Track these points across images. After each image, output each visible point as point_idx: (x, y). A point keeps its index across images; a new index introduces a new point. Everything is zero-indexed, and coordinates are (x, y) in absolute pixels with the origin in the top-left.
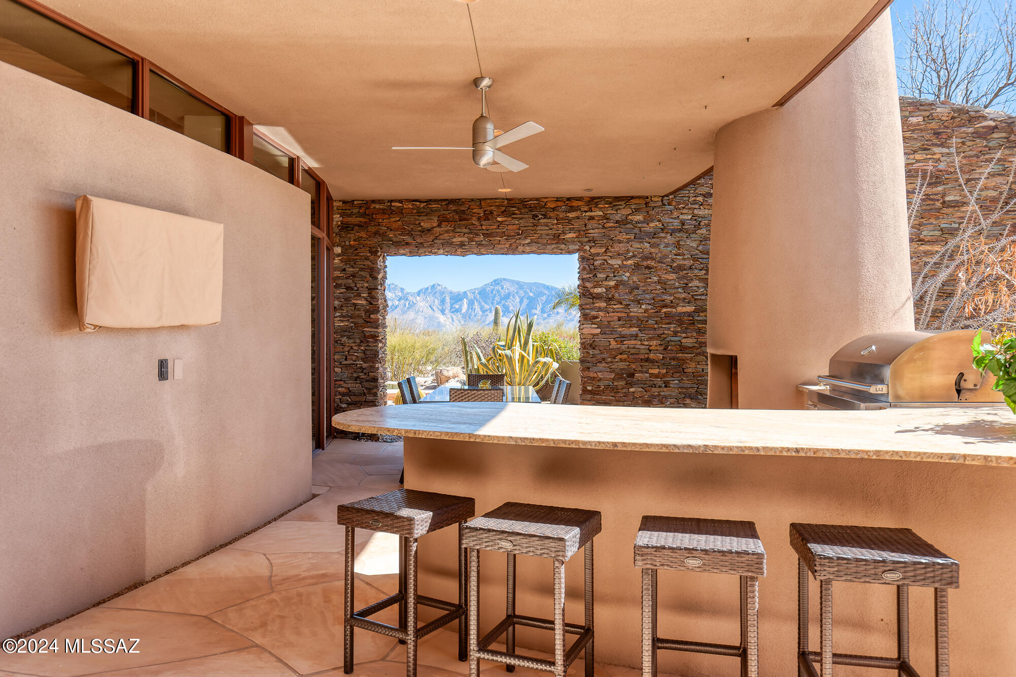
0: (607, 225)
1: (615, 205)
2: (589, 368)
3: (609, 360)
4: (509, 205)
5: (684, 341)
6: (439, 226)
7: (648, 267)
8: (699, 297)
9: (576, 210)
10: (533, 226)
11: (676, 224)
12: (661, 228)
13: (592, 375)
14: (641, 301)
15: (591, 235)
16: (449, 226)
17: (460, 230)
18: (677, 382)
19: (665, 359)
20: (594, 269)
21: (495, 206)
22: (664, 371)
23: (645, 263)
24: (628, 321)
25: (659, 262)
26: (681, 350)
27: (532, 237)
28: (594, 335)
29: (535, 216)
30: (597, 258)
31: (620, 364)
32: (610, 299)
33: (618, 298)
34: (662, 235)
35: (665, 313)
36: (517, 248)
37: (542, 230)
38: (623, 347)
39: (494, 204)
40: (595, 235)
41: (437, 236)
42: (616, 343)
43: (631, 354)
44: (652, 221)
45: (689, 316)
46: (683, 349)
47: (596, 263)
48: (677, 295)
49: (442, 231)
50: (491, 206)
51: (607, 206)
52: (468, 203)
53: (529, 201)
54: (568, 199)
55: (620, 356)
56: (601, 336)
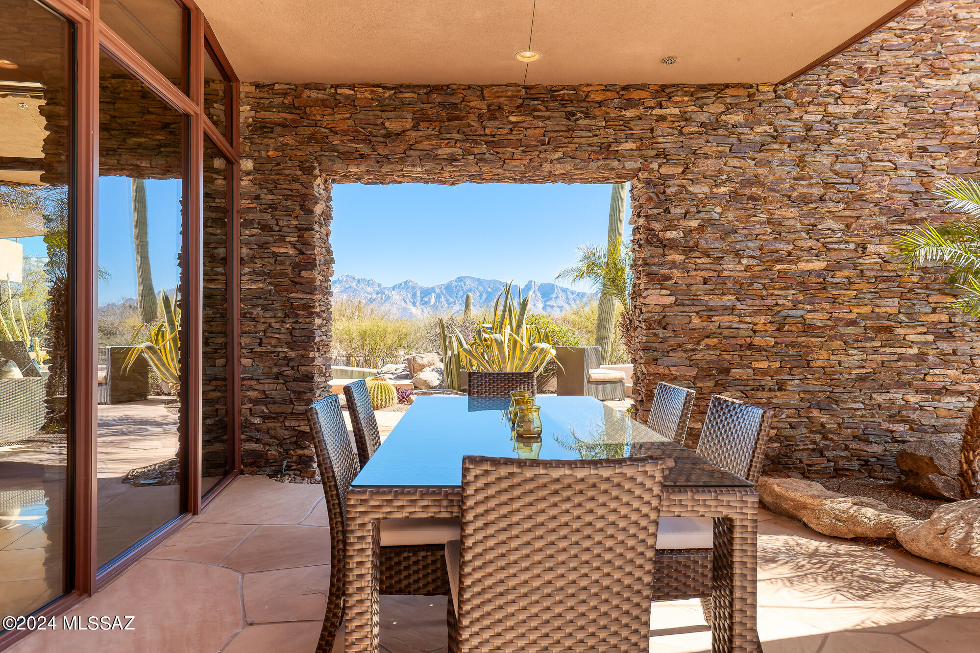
0: (686, 130)
1: (698, 98)
2: (657, 360)
3: (690, 346)
4: (529, 96)
5: (809, 316)
6: (415, 127)
7: (752, 198)
8: (836, 246)
9: (636, 106)
10: (566, 131)
11: (798, 129)
12: (771, 136)
13: (661, 370)
14: (741, 253)
15: (662, 146)
16: (431, 128)
17: (448, 136)
18: (797, 382)
19: (779, 345)
20: (666, 200)
21: (506, 97)
22: (778, 365)
23: (748, 192)
24: (718, 284)
25: (770, 190)
26: (804, 331)
27: (565, 149)
28: (665, 306)
29: (569, 115)
30: (671, 183)
31: (705, 353)
32: (691, 249)
33: (705, 246)
34: (775, 146)
35: (779, 272)
36: (541, 166)
37: (582, 137)
38: (711, 326)
39: (504, 94)
40: (667, 145)
41: (412, 145)
42: (699, 320)
43: (725, 337)
44: (759, 124)
45: (818, 276)
46: (807, 329)
47: (669, 191)
48: (799, 243)
49: (420, 137)
50: (499, 97)
51: (686, 99)
52: (462, 91)
53: (560, 91)
54: (624, 88)
55: (707, 341)
56: (676, 308)
